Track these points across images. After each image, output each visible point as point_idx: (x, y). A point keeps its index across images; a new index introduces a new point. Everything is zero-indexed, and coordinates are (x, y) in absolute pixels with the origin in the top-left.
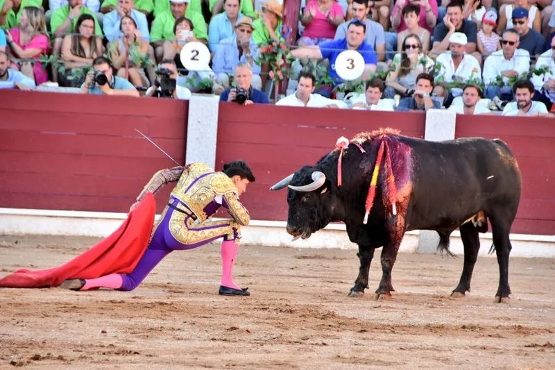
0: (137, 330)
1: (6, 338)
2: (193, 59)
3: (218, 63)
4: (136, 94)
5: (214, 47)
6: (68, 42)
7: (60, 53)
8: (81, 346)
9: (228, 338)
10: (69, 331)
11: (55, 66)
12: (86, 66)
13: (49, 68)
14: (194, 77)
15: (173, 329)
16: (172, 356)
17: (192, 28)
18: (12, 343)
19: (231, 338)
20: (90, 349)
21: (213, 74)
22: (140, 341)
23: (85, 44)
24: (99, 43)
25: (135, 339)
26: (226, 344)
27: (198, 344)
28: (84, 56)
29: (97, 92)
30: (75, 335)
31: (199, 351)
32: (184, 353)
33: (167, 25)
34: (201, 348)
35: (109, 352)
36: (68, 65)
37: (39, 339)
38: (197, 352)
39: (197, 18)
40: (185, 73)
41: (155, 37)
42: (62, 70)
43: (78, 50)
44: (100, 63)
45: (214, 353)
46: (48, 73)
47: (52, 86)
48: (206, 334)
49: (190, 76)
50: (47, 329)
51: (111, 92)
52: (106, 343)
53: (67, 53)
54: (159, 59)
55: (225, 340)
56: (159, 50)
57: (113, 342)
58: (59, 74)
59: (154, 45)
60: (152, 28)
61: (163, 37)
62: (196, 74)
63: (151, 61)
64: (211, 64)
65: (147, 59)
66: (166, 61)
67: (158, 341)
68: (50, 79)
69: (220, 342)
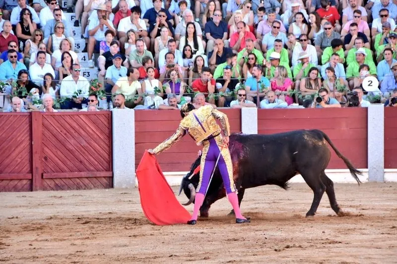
0: (341, 230)
1: (273, 237)
2: (369, 85)
3: (384, 87)
4: (340, 106)
5: (381, 78)
6: (303, 81)
7: (299, 87)
8: (311, 240)
9: (390, 232)
10: (306, 232)
11: (297, 95)
12: (313, 94)
13: (294, 96)
14: (370, 95)
15: (361, 229)
16: (359, 243)
17: (369, 69)
18: (276, 240)
19: (393, 232)
20: (316, 242)
21: (381, 92)
22: (342, 236)
23: (312, 82)
24: (319, 81)
25: (340, 235)
26: (389, 236)
27: (374, 236)
28: (312, 89)
29: (320, 107)
30: (308, 234)
31: (374, 240)
32: (366, 241)
33: (355, 68)
34: (375, 238)
35: (326, 243)
36: (303, 94)
37: (290, 237)
38: (373, 241)
39: (371, 64)
40: (366, 93)
41: (349, 75)
42: (300, 96)
43: (309, 85)
44: (321, 92)
45: (383, 241)
46: (293, 99)
47: (296, 106)
48: (379, 231)
49: (368, 94)
50: (293, 232)
51: (326, 106)
52: (324, 238)
53: (303, 88)
54: (351, 87)
55: (389, 234)
56: (351, 82)
57: (328, 237)
58: (299, 99)
59: (348, 80)
60: (347, 71)
61: (353, 75)
62: (372, 93)
63: (347, 88)
64: (379, 87)
65: (345, 88)
66: (357, 88)
67: (352, 236)
68: (294, 101)
69: (386, 235)
